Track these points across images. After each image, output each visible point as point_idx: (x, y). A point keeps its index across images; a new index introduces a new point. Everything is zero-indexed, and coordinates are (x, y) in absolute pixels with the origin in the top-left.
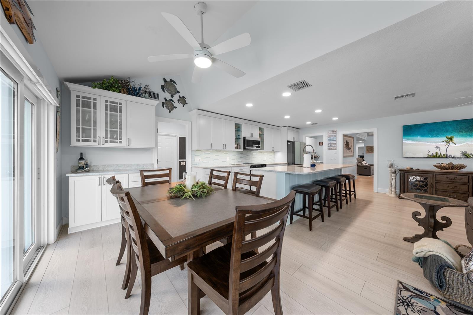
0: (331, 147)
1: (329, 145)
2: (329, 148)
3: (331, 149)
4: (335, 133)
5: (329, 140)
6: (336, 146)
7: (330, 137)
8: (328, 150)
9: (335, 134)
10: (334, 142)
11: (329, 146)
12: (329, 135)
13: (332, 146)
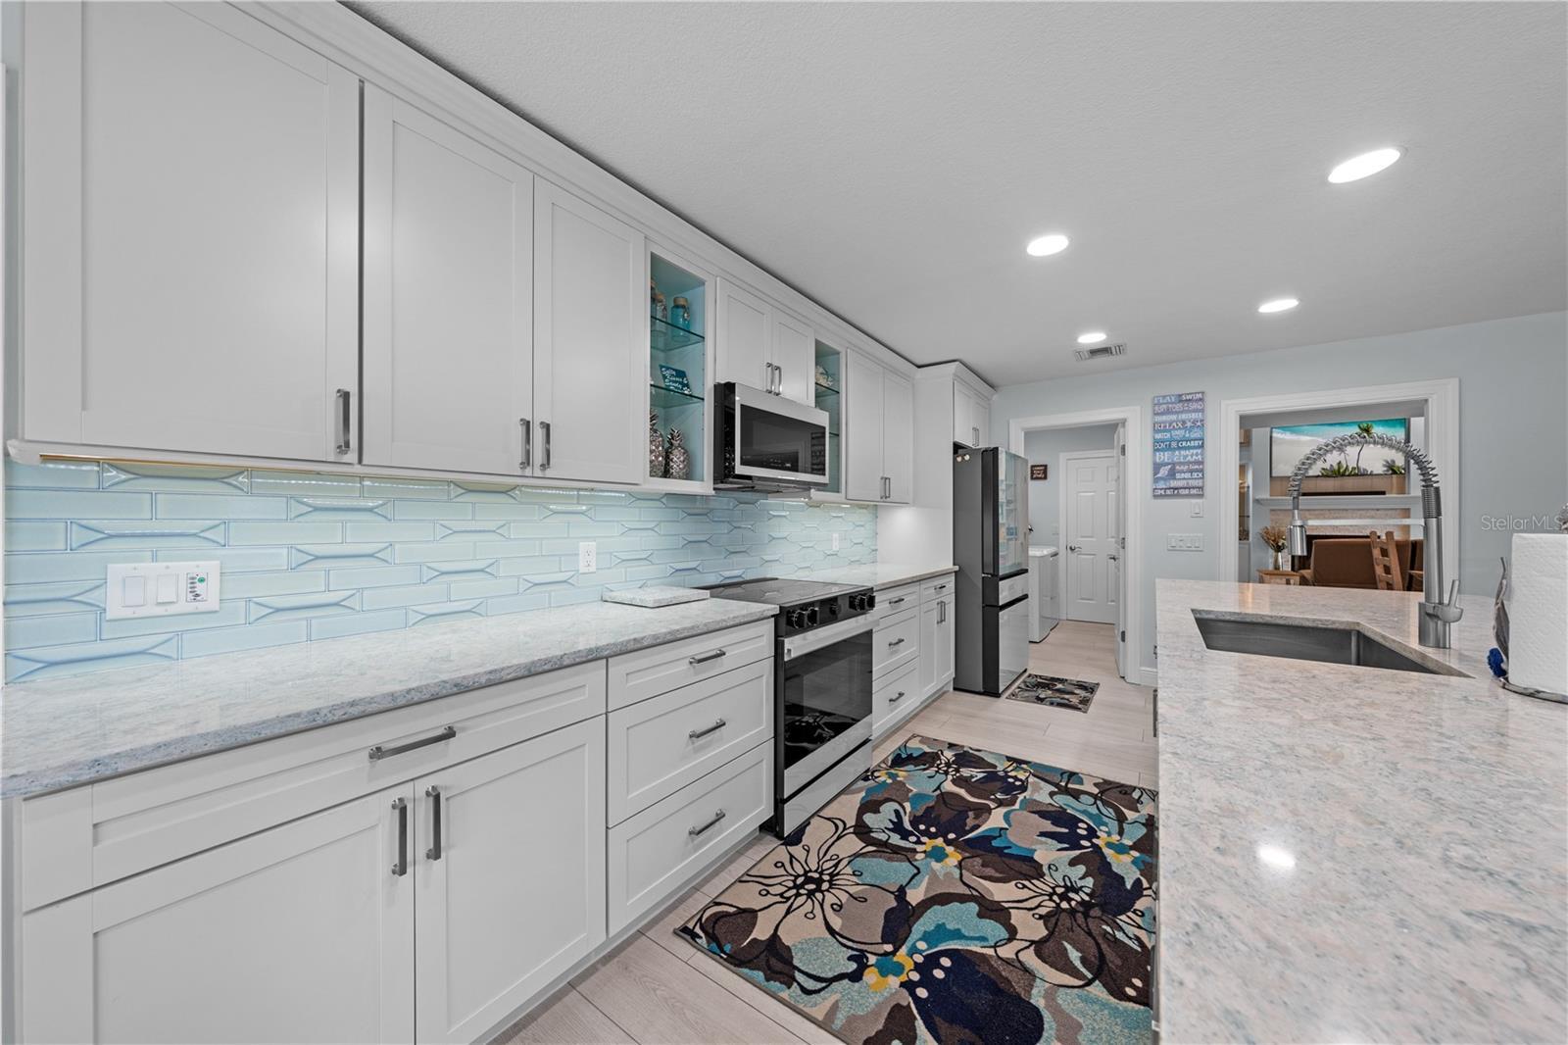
0: (1174, 484)
1: (1164, 472)
2: (1161, 485)
3: (1175, 493)
4: (1195, 406)
5: (1158, 446)
6: (1203, 478)
7: (1165, 431)
8: (1155, 497)
9: (1196, 411)
10: (1190, 455)
11: (1159, 475)
12: (1164, 418)
13: (1178, 476)
